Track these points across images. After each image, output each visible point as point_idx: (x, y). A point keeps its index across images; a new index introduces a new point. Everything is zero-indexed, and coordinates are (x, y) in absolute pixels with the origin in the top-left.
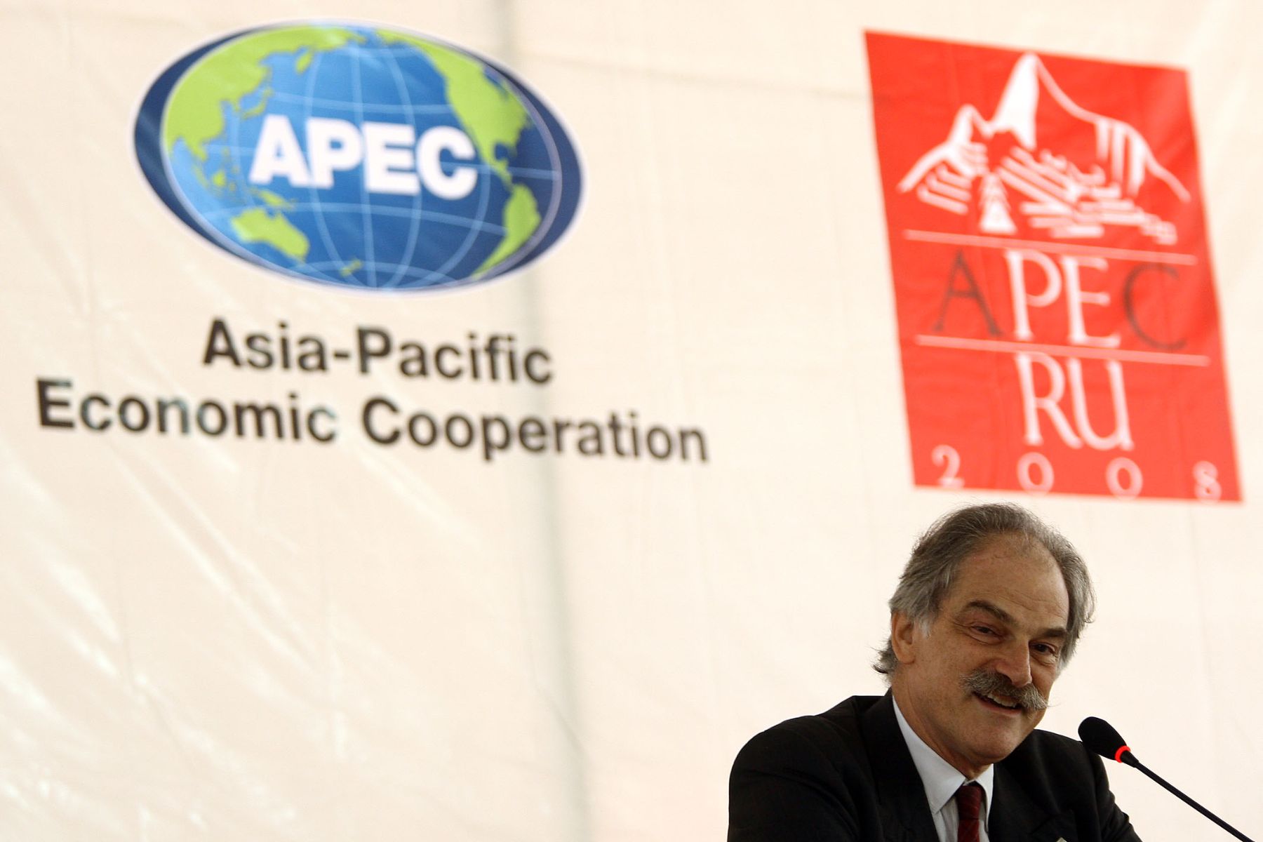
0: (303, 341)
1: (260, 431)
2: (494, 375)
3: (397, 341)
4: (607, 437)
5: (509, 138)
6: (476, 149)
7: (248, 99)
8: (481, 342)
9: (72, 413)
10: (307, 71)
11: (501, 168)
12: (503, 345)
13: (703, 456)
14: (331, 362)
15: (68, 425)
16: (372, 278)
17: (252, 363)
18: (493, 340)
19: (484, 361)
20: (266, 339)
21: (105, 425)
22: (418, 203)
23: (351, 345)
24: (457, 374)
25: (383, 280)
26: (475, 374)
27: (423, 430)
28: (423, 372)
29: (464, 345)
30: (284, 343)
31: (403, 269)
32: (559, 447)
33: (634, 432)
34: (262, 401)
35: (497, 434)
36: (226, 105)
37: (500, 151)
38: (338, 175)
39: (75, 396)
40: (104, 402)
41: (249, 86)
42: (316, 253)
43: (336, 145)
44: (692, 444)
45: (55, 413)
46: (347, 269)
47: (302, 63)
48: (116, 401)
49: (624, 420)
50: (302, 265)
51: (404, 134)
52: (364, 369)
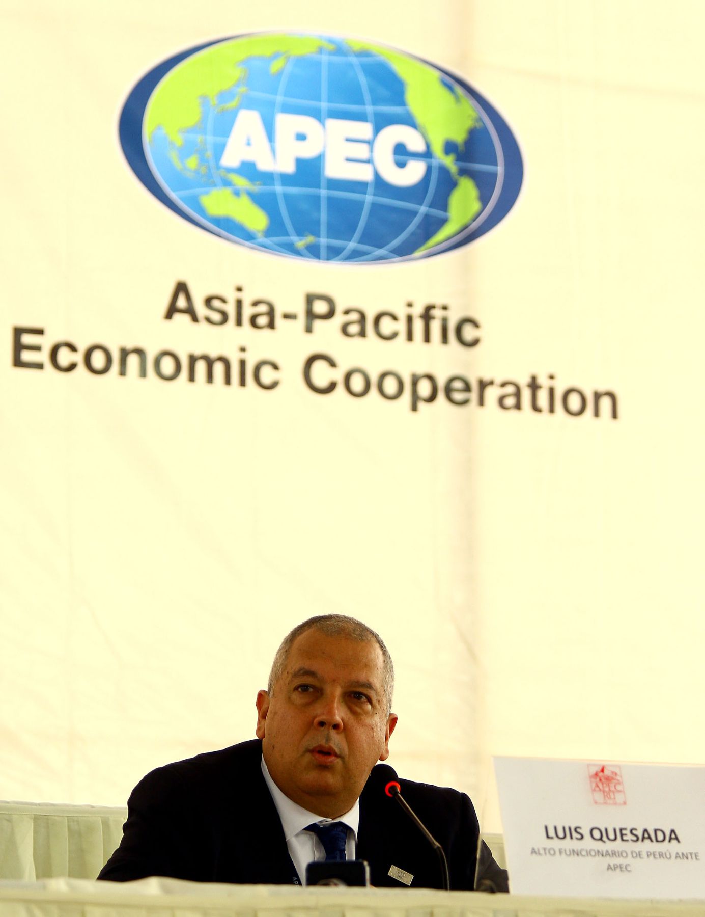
0: (256, 304)
1: (210, 378)
2: (427, 339)
3: (340, 308)
4: (526, 395)
5: (459, 137)
6: (428, 146)
7: (224, 96)
8: (417, 310)
9: (43, 357)
10: (280, 73)
11: (449, 162)
12: (437, 313)
13: (615, 415)
14: (279, 321)
15: (40, 366)
16: (323, 252)
17: (208, 320)
18: (429, 308)
19: (418, 326)
20: (224, 301)
21: (72, 367)
22: (370, 190)
23: (299, 308)
24: (394, 336)
25: (333, 253)
26: (410, 337)
27: (357, 383)
28: (363, 334)
29: (402, 313)
30: (239, 303)
31: (352, 245)
32: (481, 402)
33: (552, 391)
34: (213, 354)
35: (424, 388)
36: (204, 100)
37: (450, 147)
38: (300, 162)
39: (46, 342)
40: (72, 348)
41: (227, 84)
42: (275, 228)
43: (301, 137)
44: (606, 403)
45: (26, 356)
46: (301, 243)
47: (276, 66)
48: (82, 348)
49: (543, 381)
50: (261, 239)
51: (364, 129)
52: (309, 329)
